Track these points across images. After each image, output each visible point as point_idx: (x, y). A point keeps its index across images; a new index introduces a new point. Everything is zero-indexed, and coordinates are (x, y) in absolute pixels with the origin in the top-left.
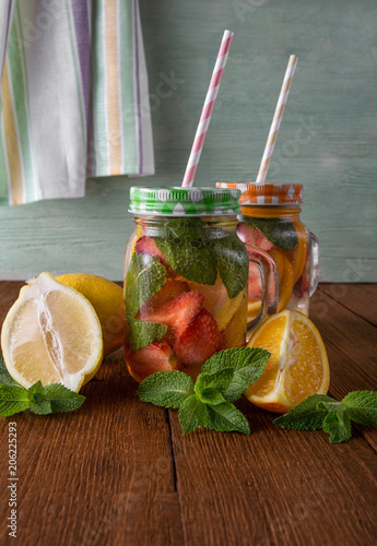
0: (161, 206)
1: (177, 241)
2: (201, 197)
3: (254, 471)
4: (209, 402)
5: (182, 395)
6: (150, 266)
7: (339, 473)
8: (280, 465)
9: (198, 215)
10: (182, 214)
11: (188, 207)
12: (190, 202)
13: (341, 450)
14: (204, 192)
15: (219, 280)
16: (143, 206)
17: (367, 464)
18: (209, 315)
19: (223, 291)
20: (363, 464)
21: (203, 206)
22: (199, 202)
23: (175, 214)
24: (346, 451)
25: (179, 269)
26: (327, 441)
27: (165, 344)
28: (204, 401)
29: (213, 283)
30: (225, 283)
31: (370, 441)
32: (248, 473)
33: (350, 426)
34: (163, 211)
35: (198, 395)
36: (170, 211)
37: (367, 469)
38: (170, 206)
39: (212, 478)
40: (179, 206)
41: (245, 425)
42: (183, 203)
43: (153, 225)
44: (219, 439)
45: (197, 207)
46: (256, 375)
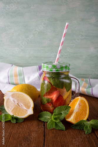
0: (50, 69)
1: (54, 78)
2: (60, 67)
3: (64, 142)
4: (55, 121)
5: (48, 118)
6: (47, 84)
7: (86, 143)
8: (72, 140)
9: (59, 72)
10: (55, 71)
11: (57, 69)
12: (57, 68)
13: (88, 136)
14: (60, 66)
15: (64, 87)
16: (45, 69)
17: (94, 141)
18: (62, 96)
19: (65, 90)
20: (93, 141)
21: (60, 69)
22: (59, 68)
23: (53, 71)
24: (89, 137)
25: (54, 85)
26: (85, 133)
27: (50, 103)
28: (54, 121)
29: (63, 88)
30: (66, 88)
31: (96, 134)
32: (63, 142)
33: (91, 129)
34: (50, 70)
35: (53, 119)
36: (52, 70)
37: (94, 142)
38: (52, 69)
39: (54, 143)
40: (54, 69)
41: (64, 128)
42: (55, 68)
43: (47, 74)
44: (57, 132)
45: (59, 69)
46: (68, 113)
